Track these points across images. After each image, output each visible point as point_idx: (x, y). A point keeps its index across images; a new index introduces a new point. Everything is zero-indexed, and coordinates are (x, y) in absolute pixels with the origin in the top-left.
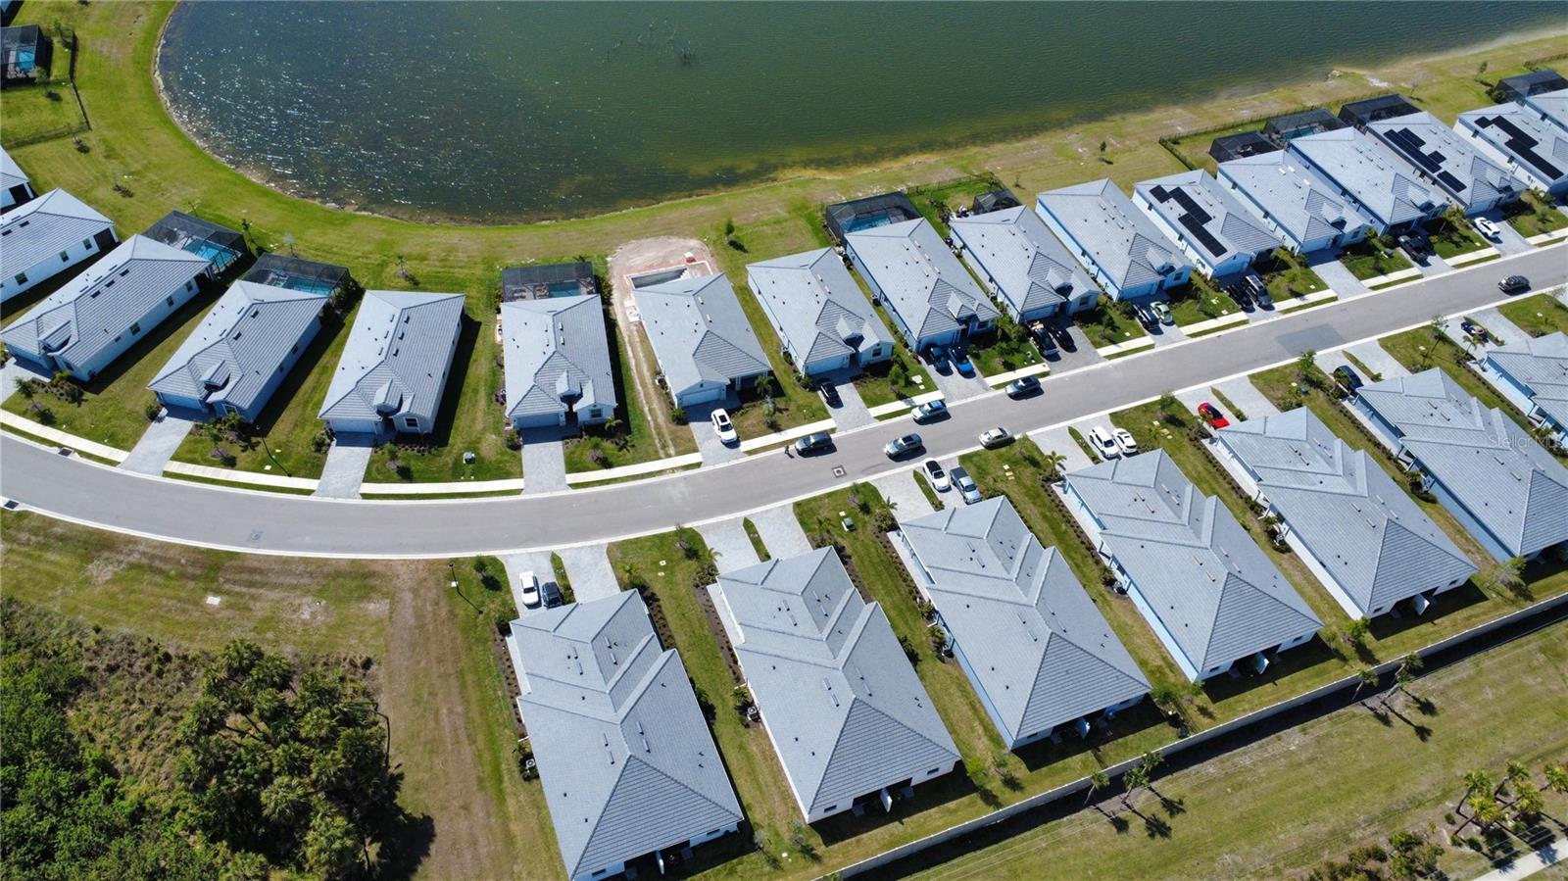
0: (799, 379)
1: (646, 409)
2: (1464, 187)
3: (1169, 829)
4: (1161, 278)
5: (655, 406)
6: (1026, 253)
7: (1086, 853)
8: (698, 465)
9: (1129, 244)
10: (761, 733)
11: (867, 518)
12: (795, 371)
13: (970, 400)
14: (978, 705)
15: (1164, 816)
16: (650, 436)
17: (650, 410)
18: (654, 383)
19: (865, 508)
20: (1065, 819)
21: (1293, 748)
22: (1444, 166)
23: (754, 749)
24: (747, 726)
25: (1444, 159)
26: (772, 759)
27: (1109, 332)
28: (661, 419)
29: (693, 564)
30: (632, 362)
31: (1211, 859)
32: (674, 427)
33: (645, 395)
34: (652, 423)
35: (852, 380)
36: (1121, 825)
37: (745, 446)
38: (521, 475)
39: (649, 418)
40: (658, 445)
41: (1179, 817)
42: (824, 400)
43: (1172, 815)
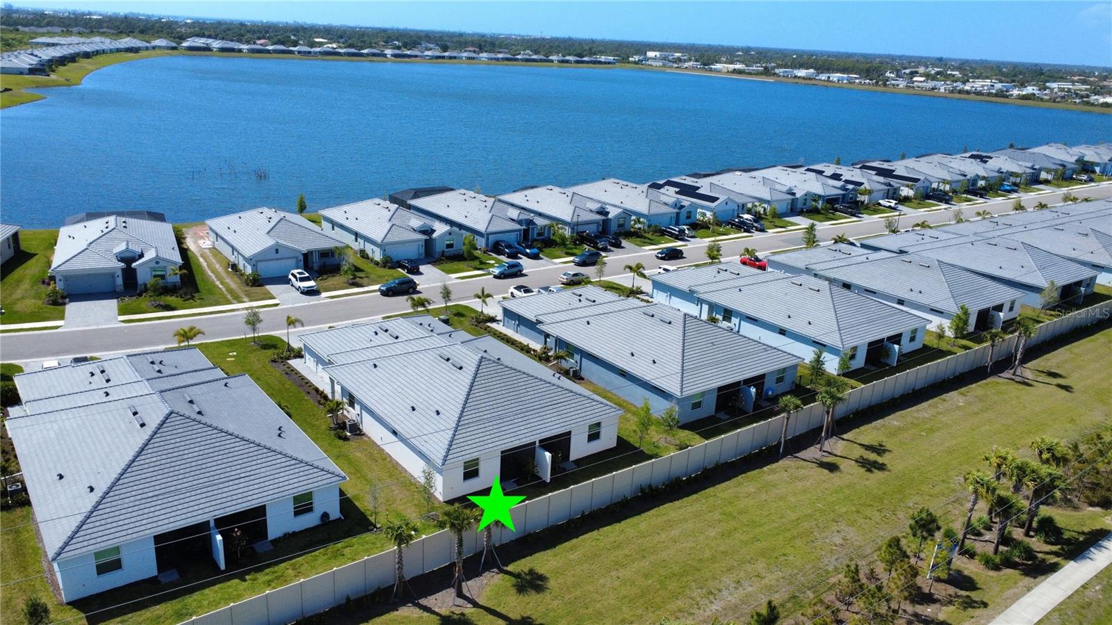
0: (377, 264)
1: (218, 283)
2: (863, 184)
3: (883, 464)
4: (676, 210)
5: (228, 280)
6: (565, 196)
7: (805, 491)
8: (277, 305)
9: (645, 194)
10: (365, 442)
11: (462, 319)
12: (372, 260)
13: (542, 268)
14: (625, 404)
15: (873, 456)
16: (223, 294)
17: (222, 283)
18: (227, 272)
19: (459, 315)
20: (765, 469)
21: (961, 404)
22: (843, 178)
23: (359, 454)
24: (346, 439)
25: (841, 175)
26: (384, 459)
27: (646, 240)
28: (233, 285)
29: (270, 352)
30: (205, 264)
31: (943, 481)
32: (248, 288)
33: (216, 277)
34: (224, 289)
35: (429, 263)
36: (832, 468)
37: (324, 295)
38: (62, 318)
39: (221, 286)
40: (231, 298)
41: (887, 455)
42: (404, 272)
43: (879, 454)
